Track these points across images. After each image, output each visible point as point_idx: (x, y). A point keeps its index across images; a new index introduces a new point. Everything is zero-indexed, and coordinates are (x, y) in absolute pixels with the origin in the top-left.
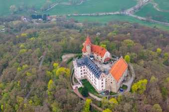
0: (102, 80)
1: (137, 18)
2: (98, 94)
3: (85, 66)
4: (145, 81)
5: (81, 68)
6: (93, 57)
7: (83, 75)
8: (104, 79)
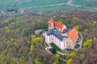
0: (64, 42)
1: (75, 6)
2: (62, 51)
3: (52, 35)
4: (91, 40)
5: (50, 36)
6: (56, 29)
7: (51, 41)
8: (65, 42)
